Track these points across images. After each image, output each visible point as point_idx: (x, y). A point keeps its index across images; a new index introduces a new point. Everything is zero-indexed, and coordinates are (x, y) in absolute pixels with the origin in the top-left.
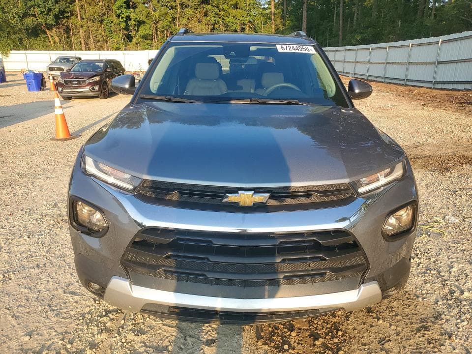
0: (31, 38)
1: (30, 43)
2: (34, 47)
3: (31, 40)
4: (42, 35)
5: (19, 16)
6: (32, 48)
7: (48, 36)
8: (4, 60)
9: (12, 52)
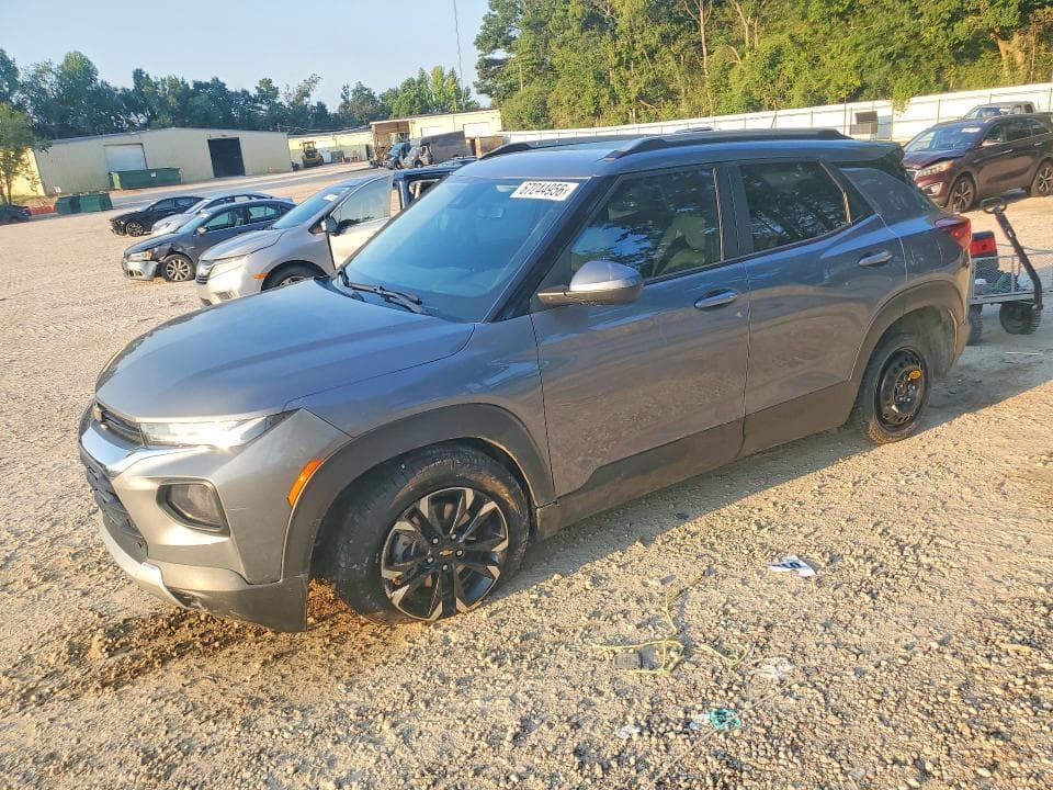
0: (962, 64)
1: (957, 76)
2: (965, 83)
3: (961, 68)
4: (989, 54)
5: (943, 20)
6: (959, 87)
7: (1000, 56)
8: (895, 118)
9: (913, 100)
